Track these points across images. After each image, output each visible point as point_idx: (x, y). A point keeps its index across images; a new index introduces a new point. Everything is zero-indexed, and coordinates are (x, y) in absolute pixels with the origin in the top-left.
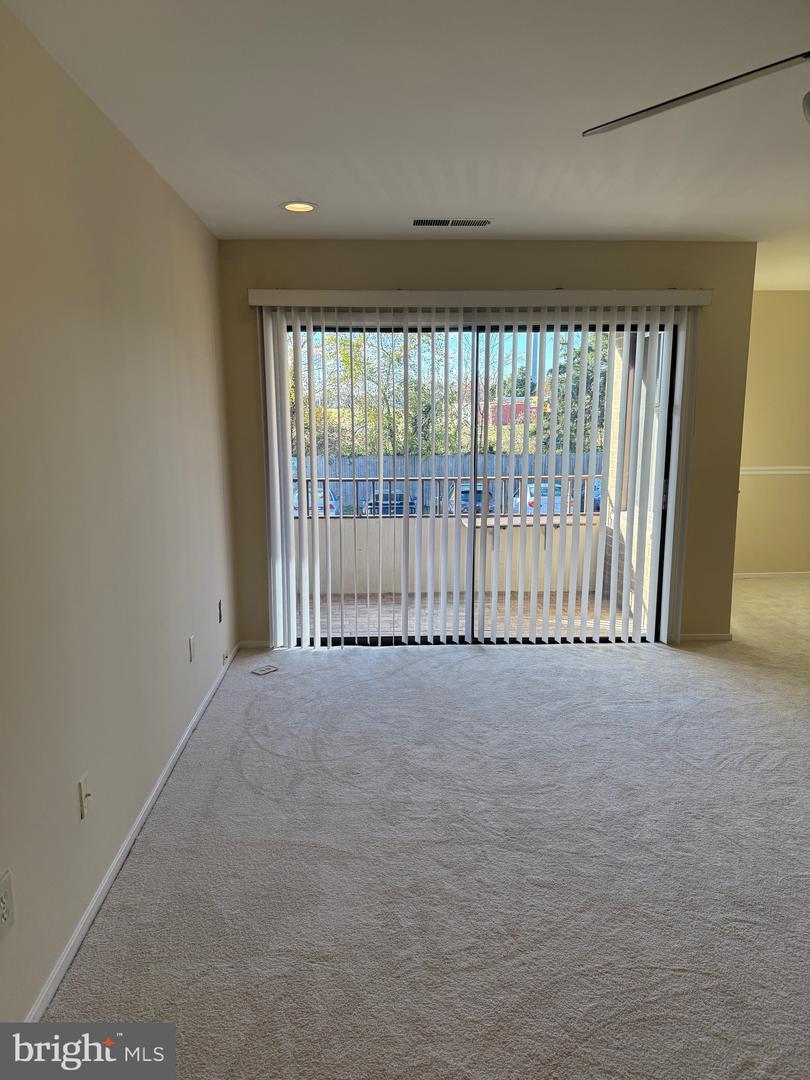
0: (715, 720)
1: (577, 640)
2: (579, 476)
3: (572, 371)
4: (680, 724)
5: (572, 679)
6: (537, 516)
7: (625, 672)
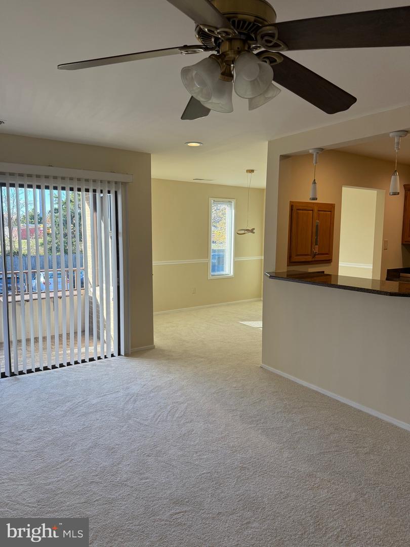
0: (152, 395)
1: (76, 363)
2: (71, 269)
3: (62, 212)
4: (135, 401)
5: (74, 387)
6: (47, 292)
7: (104, 376)
